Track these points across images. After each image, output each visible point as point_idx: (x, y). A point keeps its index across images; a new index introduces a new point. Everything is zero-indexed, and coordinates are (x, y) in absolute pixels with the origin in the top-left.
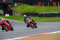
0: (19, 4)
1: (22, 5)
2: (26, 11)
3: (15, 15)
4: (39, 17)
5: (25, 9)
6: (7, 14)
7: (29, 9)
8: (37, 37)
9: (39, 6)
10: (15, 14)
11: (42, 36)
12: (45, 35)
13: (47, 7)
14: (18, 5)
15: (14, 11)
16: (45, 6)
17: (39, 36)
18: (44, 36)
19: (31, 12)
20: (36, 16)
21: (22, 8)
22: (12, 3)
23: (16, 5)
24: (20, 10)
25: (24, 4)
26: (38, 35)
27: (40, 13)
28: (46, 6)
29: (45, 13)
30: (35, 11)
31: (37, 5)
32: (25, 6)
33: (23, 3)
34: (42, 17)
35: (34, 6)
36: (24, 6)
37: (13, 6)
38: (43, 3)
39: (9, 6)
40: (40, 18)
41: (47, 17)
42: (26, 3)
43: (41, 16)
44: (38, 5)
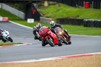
0: (51, 2)
1: (57, 5)
2: (62, 15)
3: (45, 22)
4: (85, 26)
5: (61, 11)
7: (68, 12)
8: (79, 58)
9: (86, 8)
10: (45, 20)
11: (88, 57)
12: (92, 56)
13: (98, 10)
14: (49, 5)
15: (42, 15)
16: (94, 8)
17: (82, 58)
18: (90, 57)
19: (71, 18)
20: (79, 24)
21: (56, 10)
22: (40, 1)
23: (46, 4)
24: (52, 13)
27: (87, 20)
28: (96, 8)
29: (94, 20)
30: (78, 16)
32: (62, 7)
33: (58, 2)
34: (90, 26)
35: (76, 7)
36: (60, 6)
37: (41, 6)
38: (92, 3)
39: (35, 5)
40: (86, 28)
41: (97, 27)
42: (63, 2)
43: (88, 24)
44: (83, 6)
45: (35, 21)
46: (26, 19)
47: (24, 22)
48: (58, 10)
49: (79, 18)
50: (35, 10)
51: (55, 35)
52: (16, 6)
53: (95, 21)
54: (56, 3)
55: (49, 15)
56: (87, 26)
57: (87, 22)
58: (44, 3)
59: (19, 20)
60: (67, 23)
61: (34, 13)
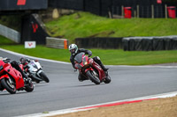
0: (64, 11)
1: (75, 15)
2: (84, 33)
4: (125, 50)
5: (82, 26)
6: (30, 43)
7: (94, 27)
9: (125, 17)
10: (54, 42)
11: (134, 105)
12: (141, 104)
13: (147, 19)
14: (61, 15)
15: (49, 34)
16: (140, 17)
17: (124, 107)
18: (138, 104)
19: (100, 36)
20: (116, 47)
21: (73, 25)
22: (45, 10)
23: (55, 14)
24: (67, 28)
25: (81, 13)
26: (122, 103)
27: (128, 39)
28: (145, 17)
29: (141, 38)
30: (113, 33)
31: (117, 16)
32: (83, 19)
33: (77, 9)
34: (134, 50)
35: (108, 17)
36: (80, 17)
37: (47, 18)
38: (136, 9)
39: (36, 16)
40: (127, 52)
41: (147, 50)
43: (130, 46)
44: (120, 14)
45: (37, 44)
46: (22, 43)
47: (20, 47)
48: (78, 24)
49: (115, 36)
50: (37, 26)
51: (19, 73)
52: (5, 20)
53: (143, 40)
54: (72, 11)
55: (61, 34)
56: (129, 50)
57: (129, 42)
58: (52, 12)
59: (10, 44)
60: (95, 46)
61: (35, 31)
